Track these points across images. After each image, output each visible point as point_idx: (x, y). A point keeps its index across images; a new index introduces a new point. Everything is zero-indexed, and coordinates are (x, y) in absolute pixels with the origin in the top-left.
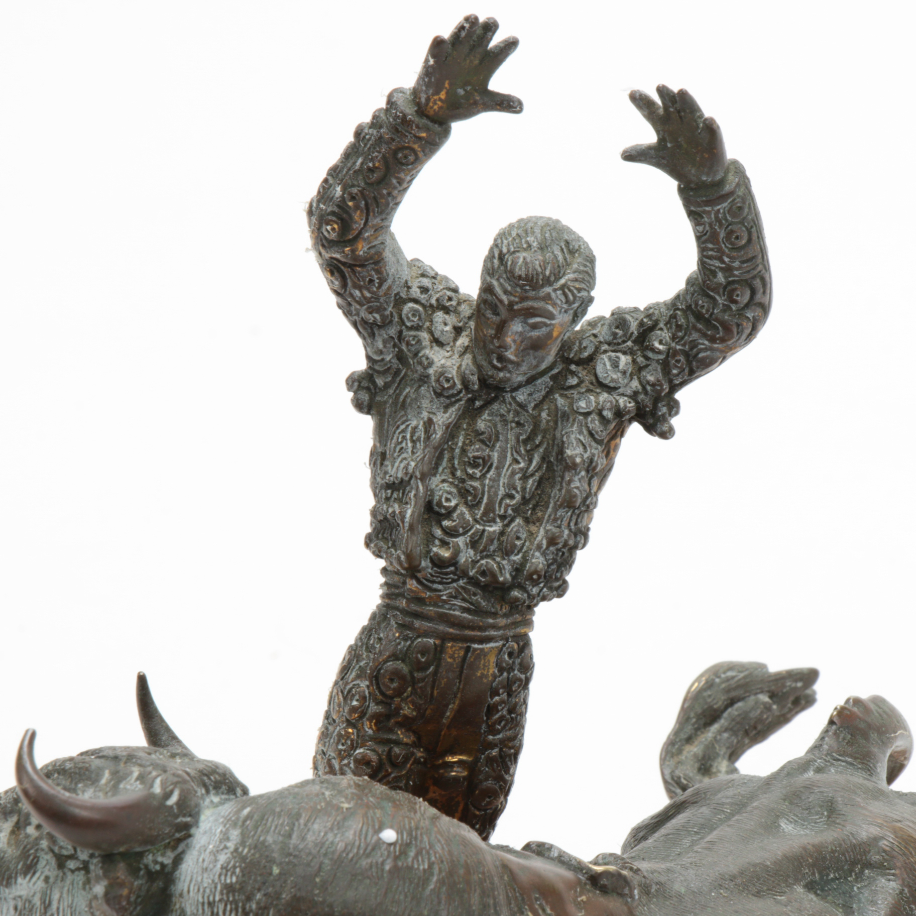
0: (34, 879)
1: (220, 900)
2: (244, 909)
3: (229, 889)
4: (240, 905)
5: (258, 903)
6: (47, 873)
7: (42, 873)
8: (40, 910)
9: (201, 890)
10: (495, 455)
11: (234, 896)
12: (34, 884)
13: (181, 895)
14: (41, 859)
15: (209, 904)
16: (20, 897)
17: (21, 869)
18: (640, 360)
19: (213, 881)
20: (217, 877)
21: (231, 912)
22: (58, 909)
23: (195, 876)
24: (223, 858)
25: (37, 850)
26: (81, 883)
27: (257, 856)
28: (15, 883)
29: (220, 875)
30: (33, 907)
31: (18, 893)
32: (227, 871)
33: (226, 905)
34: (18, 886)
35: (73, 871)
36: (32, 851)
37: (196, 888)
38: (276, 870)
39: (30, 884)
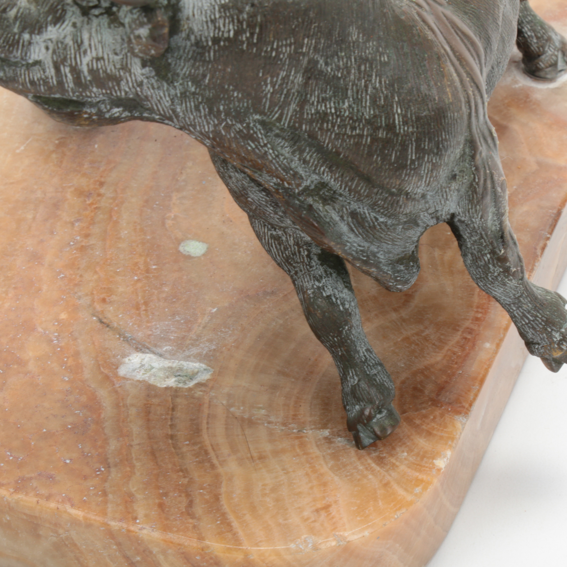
0: (64, 26)
1: (220, 17)
2: (238, 19)
3: (225, 7)
4: (235, 17)
5: (248, 14)
6: (73, 20)
7: (70, 21)
8: (74, 48)
9: (204, 12)
11: (229, 12)
12: (64, 29)
13: (188, 19)
14: (68, 12)
15: (212, 21)
16: (50, 40)
17: (51, 21)
19: (211, 4)
21: (229, 23)
22: (90, 45)
23: (196, 3)
25: (63, 6)
26: (106, 24)
28: (46, 31)
30: (66, 46)
31: (48, 37)
33: (225, 20)
34: (49, 33)
35: (97, 16)
36: (59, 7)
37: (199, 11)
39: (60, 30)
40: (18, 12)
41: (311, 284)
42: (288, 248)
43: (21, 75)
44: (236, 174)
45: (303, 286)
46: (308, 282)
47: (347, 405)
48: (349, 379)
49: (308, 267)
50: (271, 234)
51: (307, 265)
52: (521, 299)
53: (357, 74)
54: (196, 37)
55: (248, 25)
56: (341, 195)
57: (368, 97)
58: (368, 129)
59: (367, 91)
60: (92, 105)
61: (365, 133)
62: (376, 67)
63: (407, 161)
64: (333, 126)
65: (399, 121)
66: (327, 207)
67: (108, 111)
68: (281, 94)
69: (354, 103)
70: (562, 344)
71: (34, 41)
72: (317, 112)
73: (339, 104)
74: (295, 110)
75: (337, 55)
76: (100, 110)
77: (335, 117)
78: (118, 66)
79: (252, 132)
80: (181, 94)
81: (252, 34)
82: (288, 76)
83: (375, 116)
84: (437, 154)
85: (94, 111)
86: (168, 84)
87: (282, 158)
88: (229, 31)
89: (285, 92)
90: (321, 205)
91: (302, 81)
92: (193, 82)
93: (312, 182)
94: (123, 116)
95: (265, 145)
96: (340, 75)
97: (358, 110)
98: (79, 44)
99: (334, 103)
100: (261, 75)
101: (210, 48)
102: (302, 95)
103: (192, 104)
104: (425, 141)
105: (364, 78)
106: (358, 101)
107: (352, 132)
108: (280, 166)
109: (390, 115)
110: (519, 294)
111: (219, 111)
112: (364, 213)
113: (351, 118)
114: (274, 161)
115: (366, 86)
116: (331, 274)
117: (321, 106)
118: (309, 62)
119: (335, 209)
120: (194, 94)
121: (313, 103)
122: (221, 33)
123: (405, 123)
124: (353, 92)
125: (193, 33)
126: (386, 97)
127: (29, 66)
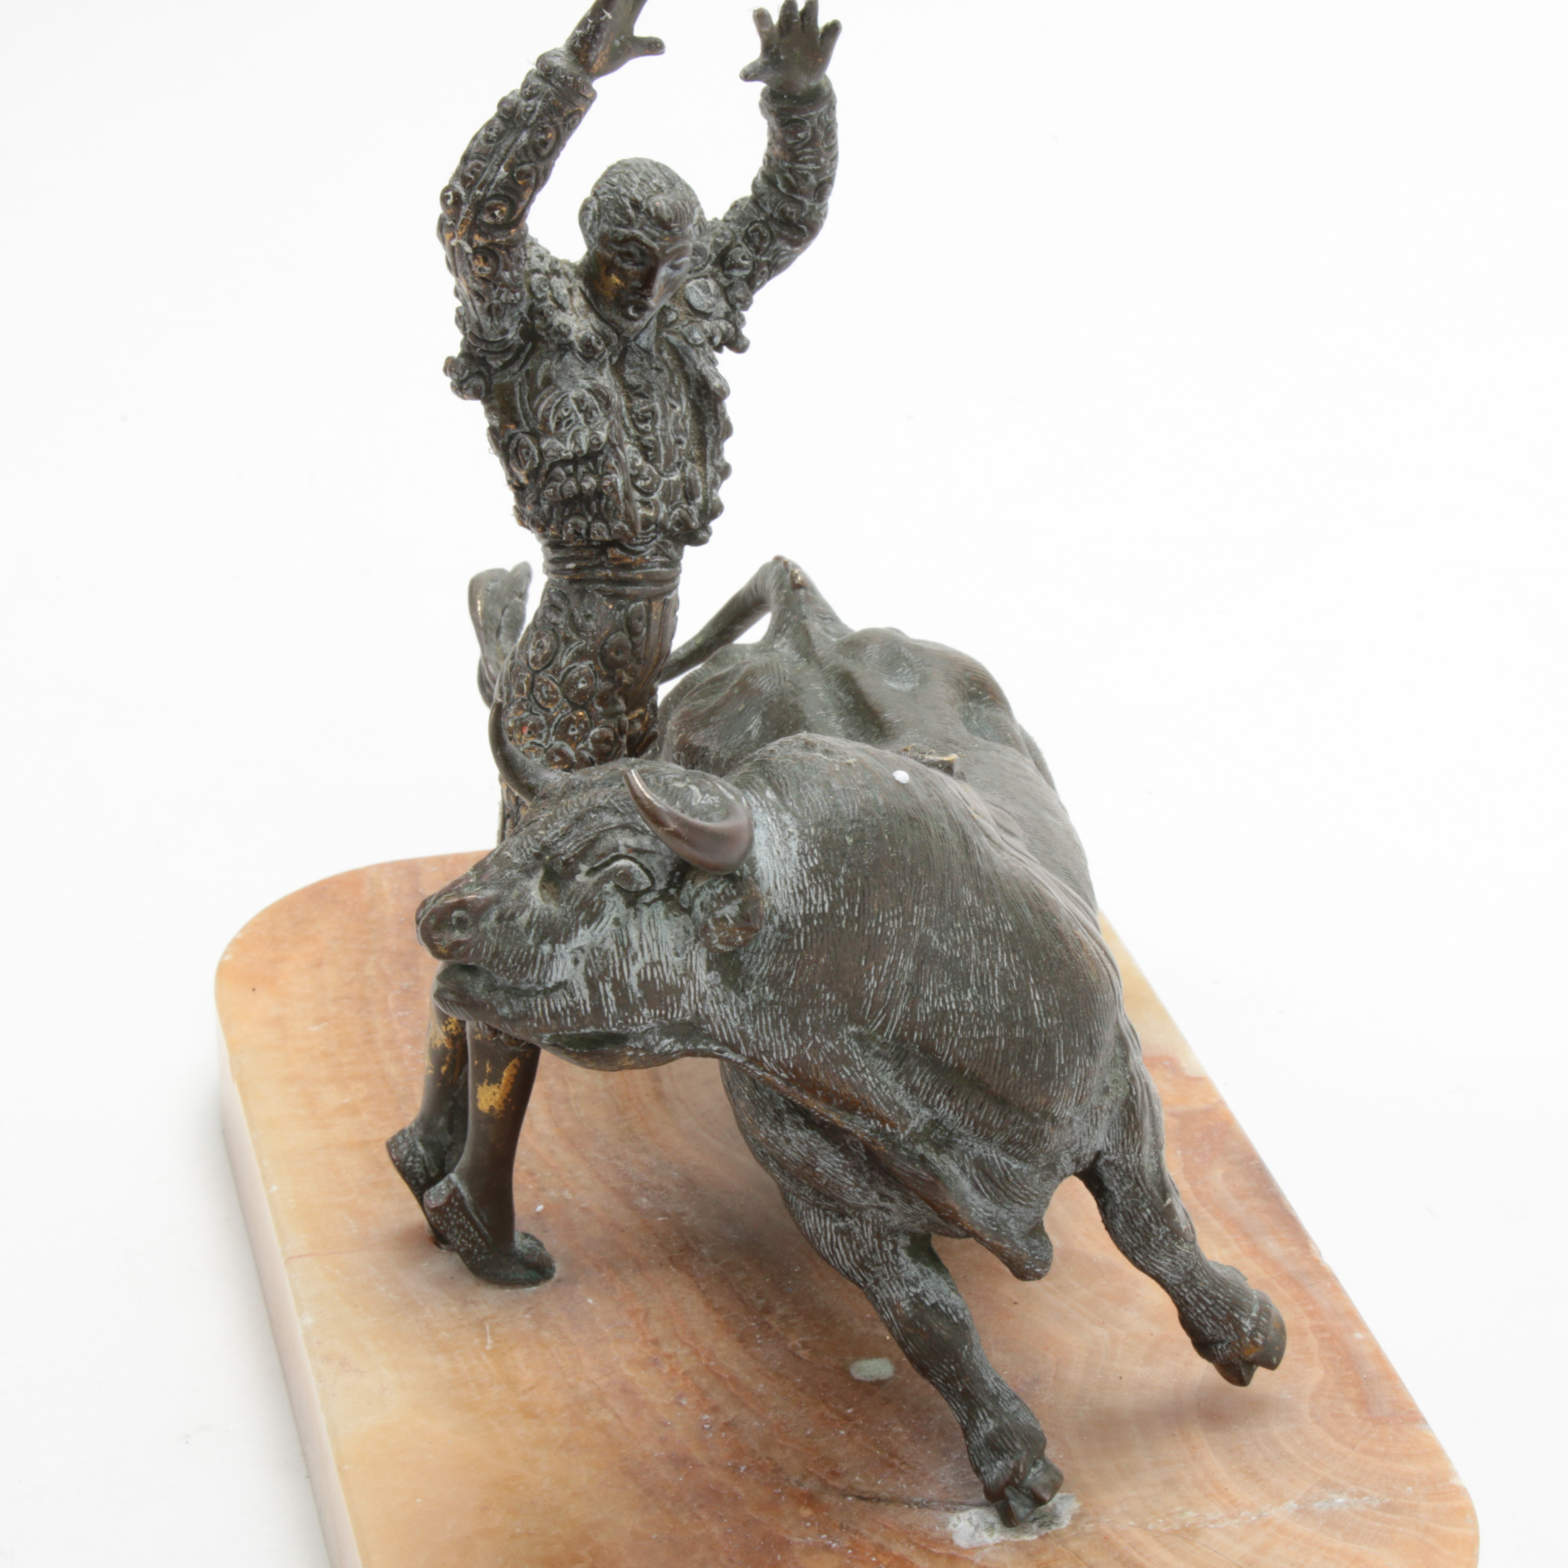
0: (601, 925)
1: (811, 886)
2: (833, 886)
3: (814, 872)
4: (830, 884)
5: (844, 877)
6: (614, 914)
7: (610, 916)
8: (619, 953)
9: (789, 882)
10: (657, 406)
11: (821, 877)
12: (602, 930)
13: (769, 893)
14: (608, 903)
15: (800, 892)
16: (581, 949)
17: (583, 920)
18: (723, 280)
19: (796, 869)
20: (798, 864)
21: (822, 893)
22: (641, 946)
23: (777, 870)
24: (794, 845)
25: (601, 895)
26: (662, 913)
27: (826, 832)
28: (576, 935)
29: (801, 862)
30: (606, 953)
31: (577, 945)
32: (806, 855)
33: (817, 889)
34: (579, 938)
35: (648, 905)
36: (596, 898)
37: (783, 881)
38: (850, 840)
39: (596, 932)
40: (532, 916)
41: (903, 1293)
42: (862, 1245)
43: (536, 1006)
44: (799, 1133)
45: (891, 1297)
46: (898, 1290)
47: (982, 1464)
48: (978, 1425)
49: (895, 1268)
50: (836, 1228)
51: (893, 1265)
52: (1195, 1273)
53: (979, 952)
54: (780, 917)
55: (847, 894)
56: (960, 1135)
57: (996, 982)
58: (1001, 1028)
59: (993, 973)
60: (637, 1037)
61: (998, 1034)
62: (1001, 939)
63: (1054, 1066)
64: (955, 1029)
65: (1039, 1012)
66: (943, 1157)
67: (657, 1044)
68: (887, 991)
69: (979, 993)
70: (1257, 1336)
71: (557, 953)
72: (934, 1011)
73: (960, 996)
74: (905, 1012)
75: (952, 927)
76: (646, 1044)
77: (956, 1015)
78: (680, 972)
79: (846, 1052)
80: (754, 1006)
81: (852, 905)
82: (895, 962)
83: (1008, 1008)
84: (1091, 1054)
85: (639, 1045)
86: (738, 994)
87: (883, 1087)
88: (823, 905)
89: (892, 986)
90: (934, 1154)
91: (913, 967)
92: (771, 987)
93: (921, 1120)
94: (675, 1049)
95: (863, 1070)
96: (958, 955)
97: (985, 1002)
98: (624, 947)
99: (954, 995)
100: (863, 963)
101: (800, 931)
102: (913, 989)
103: (769, 1019)
104: (1074, 1037)
105: (988, 956)
106: (983, 989)
107: (980, 1034)
108: (882, 1099)
109: (1026, 1003)
110: (1191, 1267)
111: (804, 1024)
112: (993, 1159)
113: (978, 1014)
114: (875, 1093)
115: (992, 967)
116: (929, 1273)
117: (938, 1001)
118: (920, 939)
119: (952, 1158)
120: (772, 1003)
121: (928, 997)
122: (813, 908)
123: (1047, 1013)
124: (976, 977)
125: (776, 913)
126: (1019, 980)
127: (547, 992)
